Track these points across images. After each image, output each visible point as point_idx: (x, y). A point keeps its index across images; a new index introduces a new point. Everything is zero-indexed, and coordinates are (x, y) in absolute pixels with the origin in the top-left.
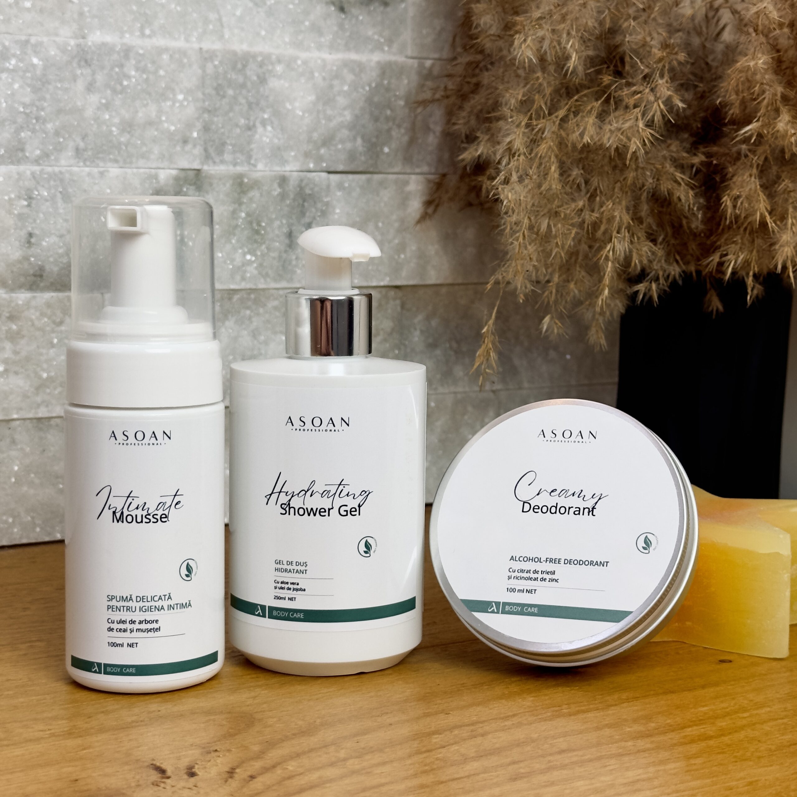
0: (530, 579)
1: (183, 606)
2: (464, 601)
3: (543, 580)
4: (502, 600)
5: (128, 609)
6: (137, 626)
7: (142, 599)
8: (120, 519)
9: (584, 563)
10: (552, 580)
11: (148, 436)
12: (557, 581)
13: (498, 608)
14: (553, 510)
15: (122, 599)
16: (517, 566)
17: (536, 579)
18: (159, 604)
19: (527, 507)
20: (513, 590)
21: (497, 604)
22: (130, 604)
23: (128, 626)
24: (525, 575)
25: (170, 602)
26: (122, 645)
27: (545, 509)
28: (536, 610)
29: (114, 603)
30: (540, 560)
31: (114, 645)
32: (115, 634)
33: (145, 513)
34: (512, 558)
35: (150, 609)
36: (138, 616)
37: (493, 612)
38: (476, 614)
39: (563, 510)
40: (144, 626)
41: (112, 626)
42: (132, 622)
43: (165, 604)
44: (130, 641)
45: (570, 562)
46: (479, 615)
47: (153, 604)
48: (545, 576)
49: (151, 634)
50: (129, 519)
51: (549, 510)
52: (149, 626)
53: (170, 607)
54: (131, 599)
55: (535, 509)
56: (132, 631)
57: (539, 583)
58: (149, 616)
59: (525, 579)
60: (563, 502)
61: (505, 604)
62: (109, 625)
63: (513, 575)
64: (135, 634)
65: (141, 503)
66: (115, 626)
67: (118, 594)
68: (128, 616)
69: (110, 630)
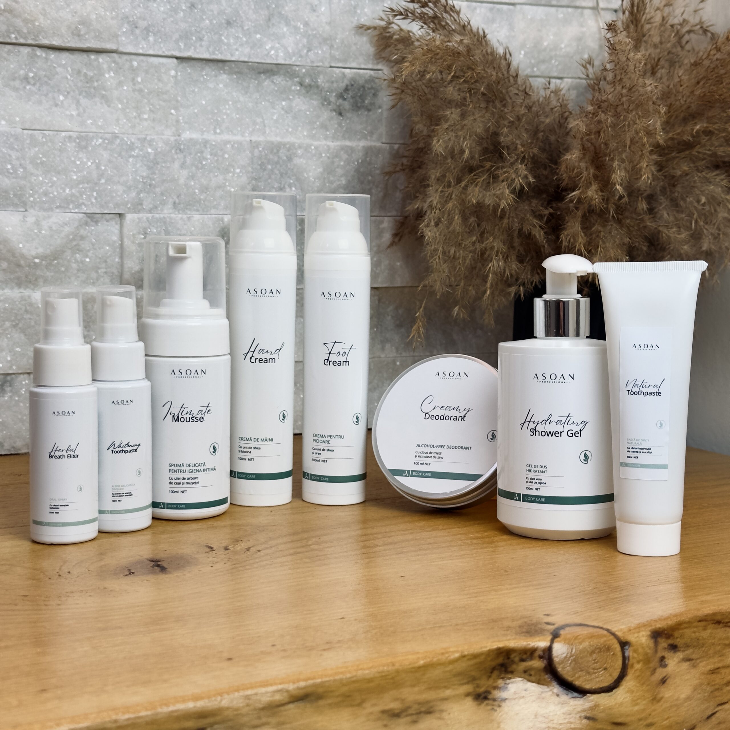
0: (427, 457)
1: (211, 470)
2: (390, 470)
3: (435, 457)
4: (411, 469)
5: (181, 471)
6: (186, 481)
7: (189, 465)
8: (177, 420)
9: (458, 448)
10: (439, 458)
11: (193, 372)
12: (442, 458)
13: (409, 474)
14: (442, 418)
15: (178, 465)
16: (420, 449)
17: (430, 457)
18: (199, 468)
19: (427, 416)
20: (417, 464)
21: (409, 471)
22: (182, 468)
23: (181, 481)
24: (425, 455)
25: (205, 467)
26: (178, 492)
27: (437, 417)
28: (430, 475)
29: (173, 468)
30: (433, 446)
31: (173, 492)
32: (173, 485)
33: (191, 416)
34: (418, 445)
35: (194, 471)
36: (187, 475)
37: (406, 476)
38: (396, 477)
39: (447, 418)
40: (190, 481)
41: (172, 481)
42: (184, 479)
43: (202, 468)
44: (182, 490)
45: (450, 447)
46: (398, 478)
47: (195, 468)
48: (436, 455)
49: (194, 485)
50: (182, 420)
51: (440, 418)
52: (193, 481)
53: (205, 470)
54: (183, 466)
55: (432, 417)
56: (183, 484)
57: (432, 459)
58: (193, 475)
59: (424, 457)
60: (448, 413)
61: (413, 471)
62: (170, 481)
63: (418, 455)
64: (185, 485)
65: (189, 411)
66: (174, 481)
67: (175, 463)
68: (180, 475)
69: (171, 483)
